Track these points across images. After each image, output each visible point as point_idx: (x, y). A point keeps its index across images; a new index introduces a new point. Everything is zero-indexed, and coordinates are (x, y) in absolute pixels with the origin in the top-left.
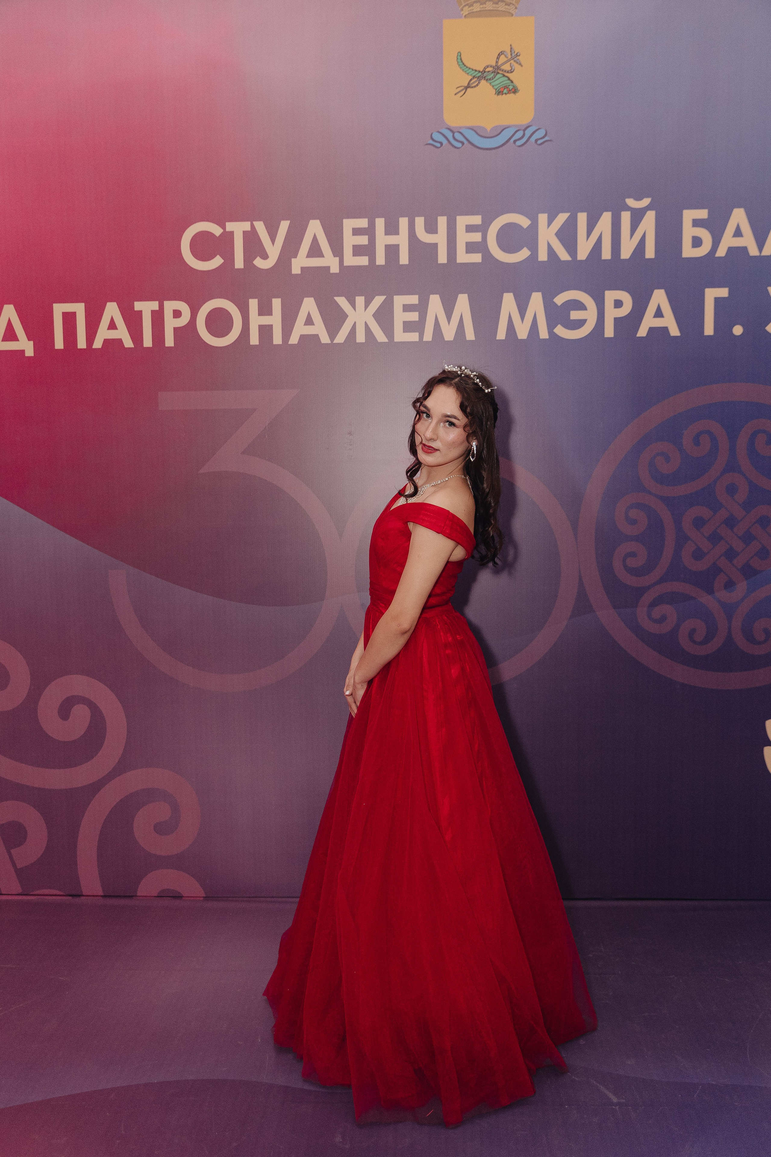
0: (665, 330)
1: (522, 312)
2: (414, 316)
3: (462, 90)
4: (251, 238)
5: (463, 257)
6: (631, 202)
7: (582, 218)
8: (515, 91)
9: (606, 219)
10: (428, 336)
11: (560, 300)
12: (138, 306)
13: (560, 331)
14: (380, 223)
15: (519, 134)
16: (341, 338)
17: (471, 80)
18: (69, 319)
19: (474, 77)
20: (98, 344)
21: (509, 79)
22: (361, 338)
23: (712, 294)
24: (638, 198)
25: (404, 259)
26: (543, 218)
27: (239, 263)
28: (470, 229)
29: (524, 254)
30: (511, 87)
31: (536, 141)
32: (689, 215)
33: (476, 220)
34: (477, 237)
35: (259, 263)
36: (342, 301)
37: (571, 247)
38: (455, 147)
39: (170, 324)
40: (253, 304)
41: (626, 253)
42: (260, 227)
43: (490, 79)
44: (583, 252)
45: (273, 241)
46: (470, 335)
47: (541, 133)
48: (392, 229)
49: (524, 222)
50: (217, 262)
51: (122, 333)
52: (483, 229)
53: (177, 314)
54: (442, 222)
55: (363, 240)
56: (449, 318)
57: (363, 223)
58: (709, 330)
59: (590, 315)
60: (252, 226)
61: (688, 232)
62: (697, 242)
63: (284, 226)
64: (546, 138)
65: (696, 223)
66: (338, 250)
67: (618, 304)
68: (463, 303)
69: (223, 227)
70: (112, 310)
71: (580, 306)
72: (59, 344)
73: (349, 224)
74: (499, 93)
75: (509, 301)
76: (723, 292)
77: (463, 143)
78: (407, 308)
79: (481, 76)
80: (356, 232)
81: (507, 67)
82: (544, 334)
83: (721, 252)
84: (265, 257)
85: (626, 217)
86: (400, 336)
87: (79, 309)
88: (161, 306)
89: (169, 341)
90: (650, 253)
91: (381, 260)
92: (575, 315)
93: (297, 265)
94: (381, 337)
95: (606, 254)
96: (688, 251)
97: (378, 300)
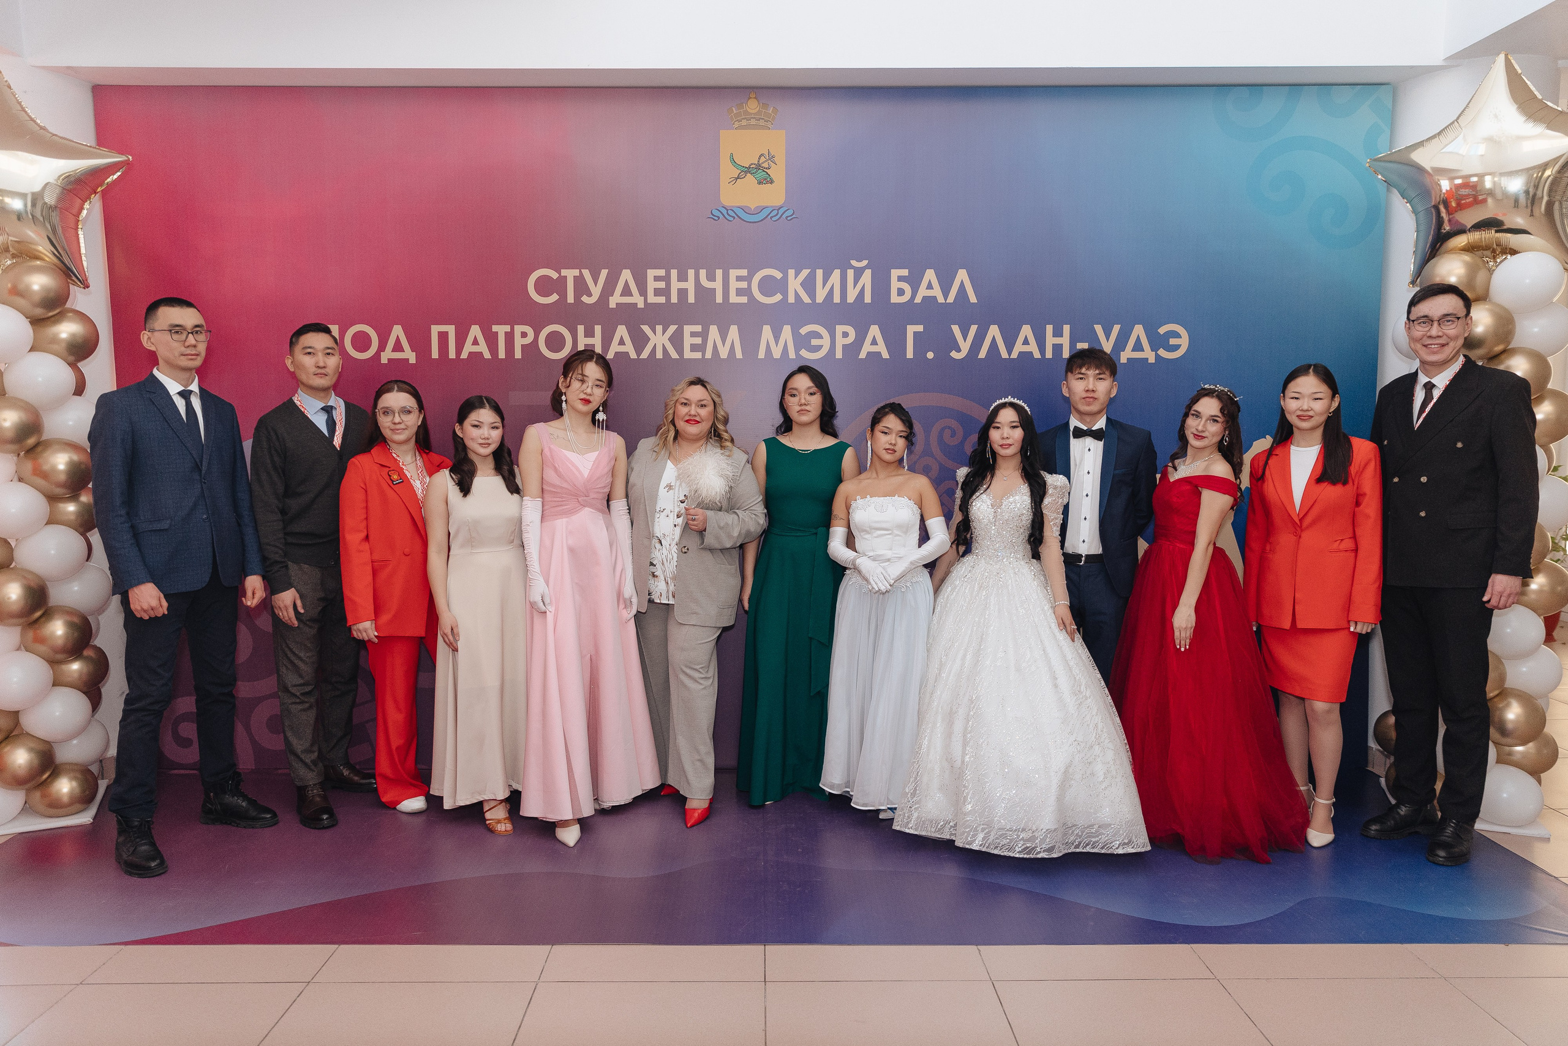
0: (879, 353)
1: (777, 338)
2: (698, 340)
3: (734, 180)
4: (579, 281)
5: (734, 299)
6: (854, 263)
7: (819, 273)
8: (772, 182)
9: (836, 274)
10: (709, 355)
11: (804, 331)
12: (495, 328)
13: (804, 353)
14: (674, 273)
15: (775, 212)
16: (645, 355)
17: (740, 173)
18: (443, 337)
19: (742, 171)
20: (464, 355)
21: (767, 174)
22: (659, 355)
23: (912, 329)
24: (859, 261)
25: (691, 299)
26: (791, 273)
27: (571, 299)
28: (739, 279)
29: (778, 297)
30: (768, 179)
31: (787, 217)
32: (895, 273)
33: (744, 272)
34: (744, 285)
35: (585, 299)
36: (646, 328)
37: (812, 294)
38: (729, 221)
39: (519, 342)
40: (581, 329)
41: (851, 299)
42: (586, 273)
43: (754, 173)
44: (821, 296)
45: (596, 283)
46: (739, 355)
47: (790, 212)
48: (682, 278)
49: (778, 275)
50: (555, 297)
51: (483, 348)
52: (748, 279)
53: (524, 335)
54: (719, 273)
55: (662, 285)
56: (724, 343)
57: (662, 272)
58: (910, 354)
59: (826, 342)
60: (581, 272)
61: (895, 285)
62: (901, 292)
63: (604, 273)
64: (794, 216)
65: (900, 279)
66: (643, 292)
67: (845, 335)
68: (734, 331)
69: (560, 273)
70: (475, 331)
71: (819, 336)
72: (435, 354)
73: (651, 273)
74: (760, 183)
75: (767, 331)
76: (920, 328)
77: (734, 218)
78: (693, 334)
79: (747, 170)
80: (657, 279)
81: (765, 165)
82: (792, 355)
83: (918, 300)
84: (590, 295)
85: (850, 273)
86: (688, 354)
87: (451, 329)
88: (512, 329)
89: (518, 354)
90: (868, 299)
91: (674, 299)
92: (815, 342)
93: (614, 301)
94: (674, 355)
95: (837, 299)
96: (895, 299)
97: (672, 329)
